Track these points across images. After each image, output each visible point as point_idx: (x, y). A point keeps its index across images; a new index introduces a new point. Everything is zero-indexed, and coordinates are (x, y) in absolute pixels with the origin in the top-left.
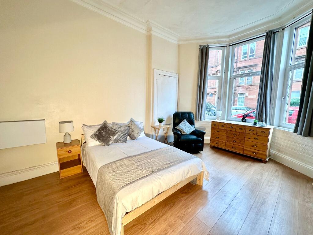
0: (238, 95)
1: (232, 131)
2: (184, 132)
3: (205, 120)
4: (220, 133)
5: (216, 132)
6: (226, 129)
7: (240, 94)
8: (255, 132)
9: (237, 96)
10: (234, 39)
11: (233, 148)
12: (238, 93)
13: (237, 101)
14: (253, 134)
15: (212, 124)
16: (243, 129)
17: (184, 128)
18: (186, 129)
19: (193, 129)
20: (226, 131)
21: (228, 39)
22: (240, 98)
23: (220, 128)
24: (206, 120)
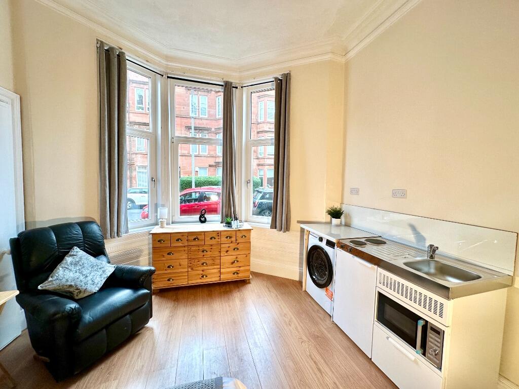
0: (137, 167)
1: (198, 246)
2: (80, 292)
3: (127, 232)
4: (176, 255)
5: (166, 255)
6: (186, 244)
7: (139, 167)
8: (233, 239)
9: (135, 169)
10: (177, 68)
11: (202, 277)
12: (136, 164)
13: (135, 178)
14: (232, 242)
15: (154, 240)
16: (217, 237)
17: (82, 278)
18: (89, 278)
19: (110, 269)
20: (186, 249)
21: (164, 62)
22: (140, 172)
23: (172, 245)
24: (131, 231)
